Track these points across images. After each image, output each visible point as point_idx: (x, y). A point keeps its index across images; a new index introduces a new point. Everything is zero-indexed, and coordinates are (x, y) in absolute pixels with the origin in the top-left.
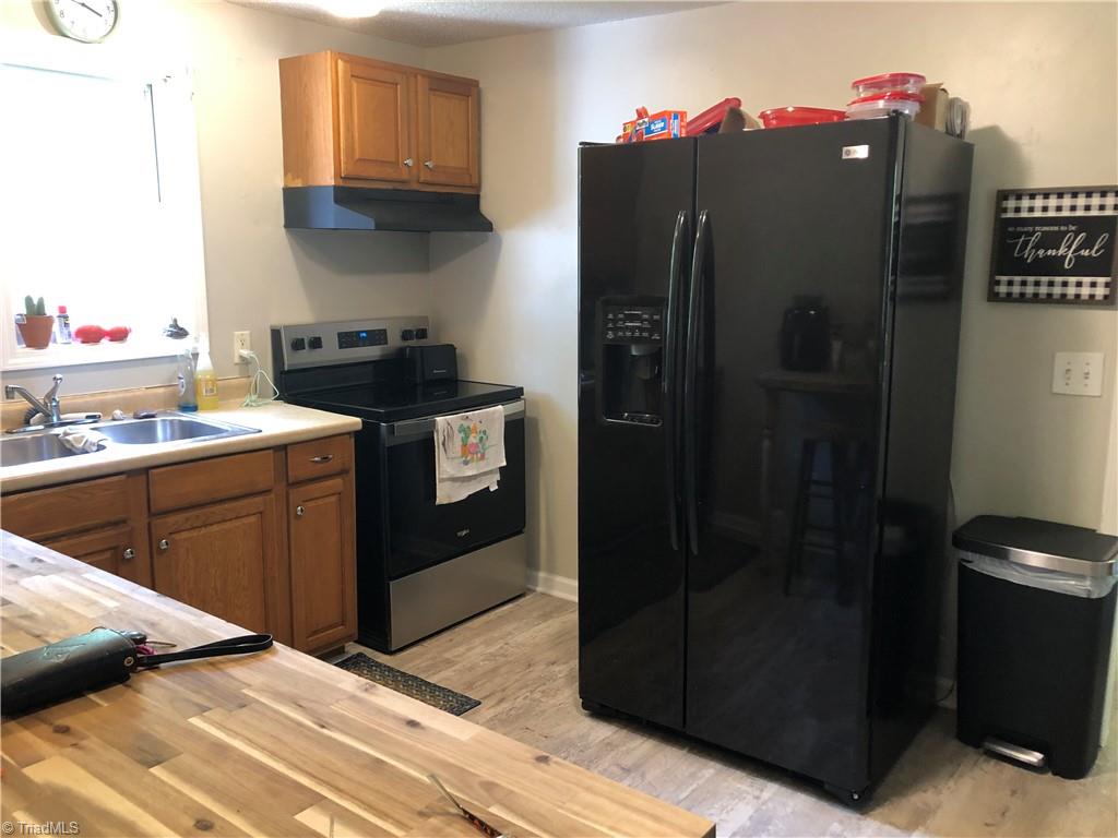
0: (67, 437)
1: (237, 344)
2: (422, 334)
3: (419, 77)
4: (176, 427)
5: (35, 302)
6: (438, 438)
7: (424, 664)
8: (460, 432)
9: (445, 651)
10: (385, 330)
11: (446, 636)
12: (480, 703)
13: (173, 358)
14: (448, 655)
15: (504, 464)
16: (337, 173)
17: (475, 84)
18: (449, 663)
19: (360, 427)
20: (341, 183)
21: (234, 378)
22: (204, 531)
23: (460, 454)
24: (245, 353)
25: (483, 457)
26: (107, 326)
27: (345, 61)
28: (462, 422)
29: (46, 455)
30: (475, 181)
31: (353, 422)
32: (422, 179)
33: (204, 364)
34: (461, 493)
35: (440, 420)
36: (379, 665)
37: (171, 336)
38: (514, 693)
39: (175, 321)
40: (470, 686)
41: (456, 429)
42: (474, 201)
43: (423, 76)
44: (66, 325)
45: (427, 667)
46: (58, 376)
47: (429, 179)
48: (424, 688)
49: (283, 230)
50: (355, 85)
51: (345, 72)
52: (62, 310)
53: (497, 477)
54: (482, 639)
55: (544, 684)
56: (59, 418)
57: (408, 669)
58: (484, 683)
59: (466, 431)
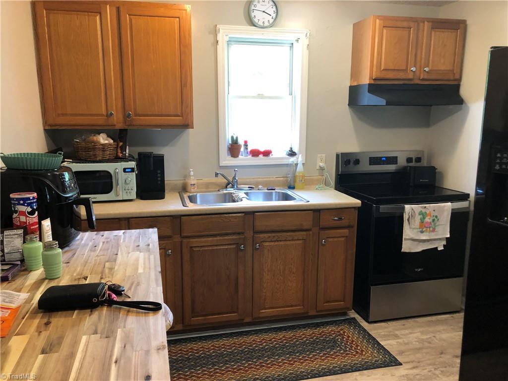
0: (234, 195)
1: (319, 160)
2: (419, 160)
3: (426, 22)
4: (281, 195)
5: (235, 138)
6: (406, 217)
7: (383, 333)
8: (419, 214)
9: (397, 330)
10: (397, 157)
11: (403, 322)
12: (401, 364)
13: (287, 165)
14: (397, 333)
15: (448, 236)
16: (371, 78)
17: (463, 22)
18: (396, 337)
19: (360, 205)
20: (373, 82)
21: (316, 175)
22: (276, 243)
23: (418, 227)
24: (322, 164)
25: (434, 230)
26: (262, 150)
27: (380, 20)
28: (421, 209)
29: (227, 201)
30: (457, 77)
31: (357, 202)
32: (421, 78)
33: (300, 168)
34: (419, 248)
35: (407, 207)
36: (360, 326)
37: (288, 155)
38: (424, 366)
39: (291, 148)
40: (401, 353)
41: (417, 214)
42: (456, 88)
43: (428, 22)
44: (247, 149)
45: (384, 335)
46: (236, 169)
47: (426, 77)
48: (376, 346)
49: (348, 106)
50: (385, 31)
51: (380, 25)
52: (246, 142)
53: (444, 243)
54: (421, 329)
55: (446, 367)
56: (237, 187)
57: (373, 333)
58: (409, 354)
59: (423, 215)
